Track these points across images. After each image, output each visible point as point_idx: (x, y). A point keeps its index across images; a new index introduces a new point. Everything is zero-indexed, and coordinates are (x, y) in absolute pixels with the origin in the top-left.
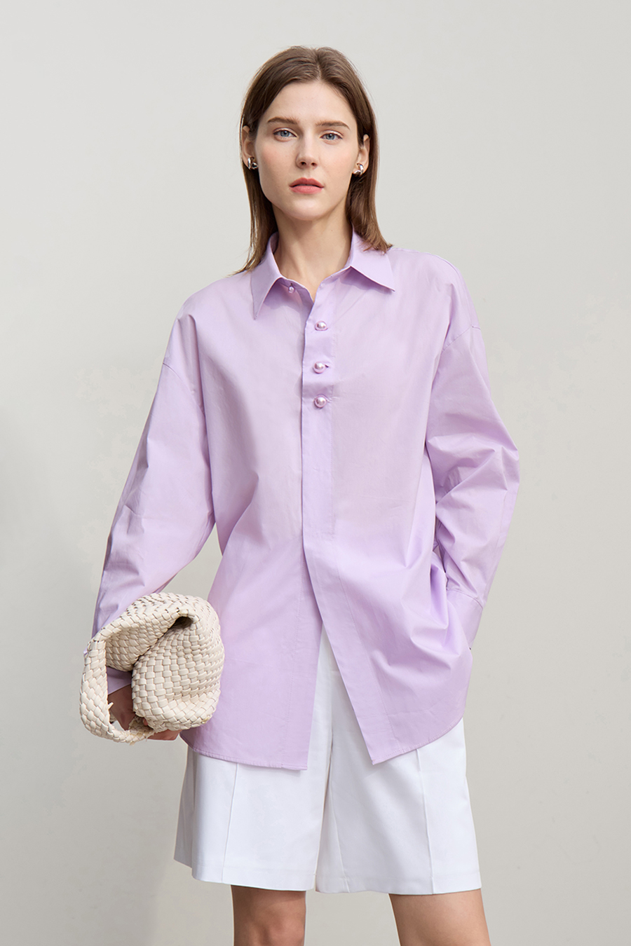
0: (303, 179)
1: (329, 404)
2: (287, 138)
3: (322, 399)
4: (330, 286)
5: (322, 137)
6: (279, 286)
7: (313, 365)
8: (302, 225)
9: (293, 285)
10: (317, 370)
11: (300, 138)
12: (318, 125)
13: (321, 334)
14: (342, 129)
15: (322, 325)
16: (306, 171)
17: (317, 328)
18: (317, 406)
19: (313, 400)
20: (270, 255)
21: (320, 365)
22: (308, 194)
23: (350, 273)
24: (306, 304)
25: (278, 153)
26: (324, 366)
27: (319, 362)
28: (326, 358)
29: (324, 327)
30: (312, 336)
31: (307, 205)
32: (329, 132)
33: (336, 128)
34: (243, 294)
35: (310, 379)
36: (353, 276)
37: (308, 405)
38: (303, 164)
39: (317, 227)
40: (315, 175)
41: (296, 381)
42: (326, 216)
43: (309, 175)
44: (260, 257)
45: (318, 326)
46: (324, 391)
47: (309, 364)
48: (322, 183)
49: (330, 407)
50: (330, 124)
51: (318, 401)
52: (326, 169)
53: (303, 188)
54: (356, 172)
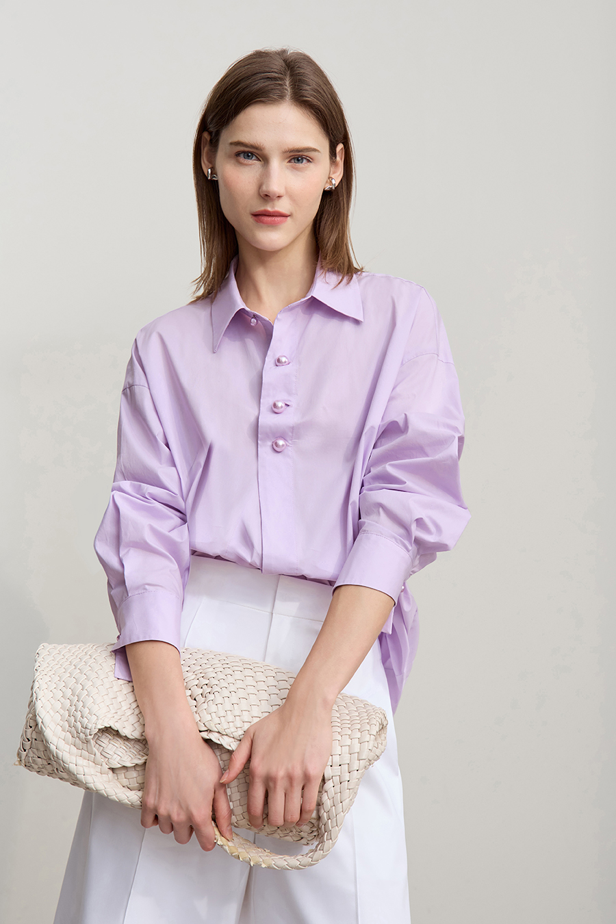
0: (266, 211)
1: (289, 448)
2: (250, 162)
3: (281, 442)
5: (290, 162)
6: (240, 317)
7: (271, 403)
9: (255, 316)
10: (276, 410)
11: (265, 163)
12: (286, 152)
13: (281, 369)
14: (312, 154)
15: (283, 359)
16: (271, 204)
17: (278, 364)
18: (276, 449)
19: (270, 443)
20: (233, 283)
21: (280, 404)
22: (273, 226)
23: (312, 302)
24: (266, 335)
25: (239, 179)
26: (283, 405)
27: (278, 401)
28: (286, 396)
29: (285, 362)
30: (271, 374)
31: (270, 238)
32: (297, 157)
33: (306, 153)
35: (267, 420)
36: (315, 305)
37: (265, 449)
38: (266, 197)
40: (282, 206)
41: (253, 419)
43: (273, 207)
45: (279, 360)
46: (284, 433)
47: (266, 402)
48: (288, 213)
49: (290, 451)
50: (298, 151)
51: (277, 445)
52: (292, 198)
53: (266, 219)
54: (328, 187)
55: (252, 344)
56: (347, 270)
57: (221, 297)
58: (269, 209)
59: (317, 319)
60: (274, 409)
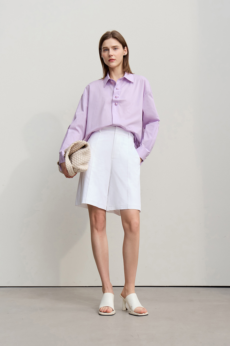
0: (110, 59)
2: (106, 51)
3: (116, 103)
4: (120, 81)
5: (114, 49)
6: (109, 81)
8: (113, 69)
9: (112, 80)
11: (109, 51)
12: (112, 47)
13: (117, 90)
14: (117, 47)
15: (118, 89)
19: (115, 103)
20: (108, 75)
21: (117, 96)
22: (112, 62)
24: (115, 84)
25: (105, 54)
28: (118, 95)
30: (115, 91)
31: (113, 64)
32: (115, 48)
33: (116, 47)
34: (102, 83)
35: (114, 99)
36: (125, 79)
38: (110, 56)
39: (116, 68)
40: (113, 58)
41: (111, 99)
42: (118, 65)
44: (106, 75)
46: (117, 102)
47: (114, 96)
48: (115, 59)
49: (118, 105)
50: (114, 46)
51: (116, 104)
52: (115, 56)
53: (111, 61)
54: (124, 55)
55: (112, 86)
56: (129, 72)
57: (106, 77)
58: (111, 58)
59: (125, 82)
60: (116, 97)
